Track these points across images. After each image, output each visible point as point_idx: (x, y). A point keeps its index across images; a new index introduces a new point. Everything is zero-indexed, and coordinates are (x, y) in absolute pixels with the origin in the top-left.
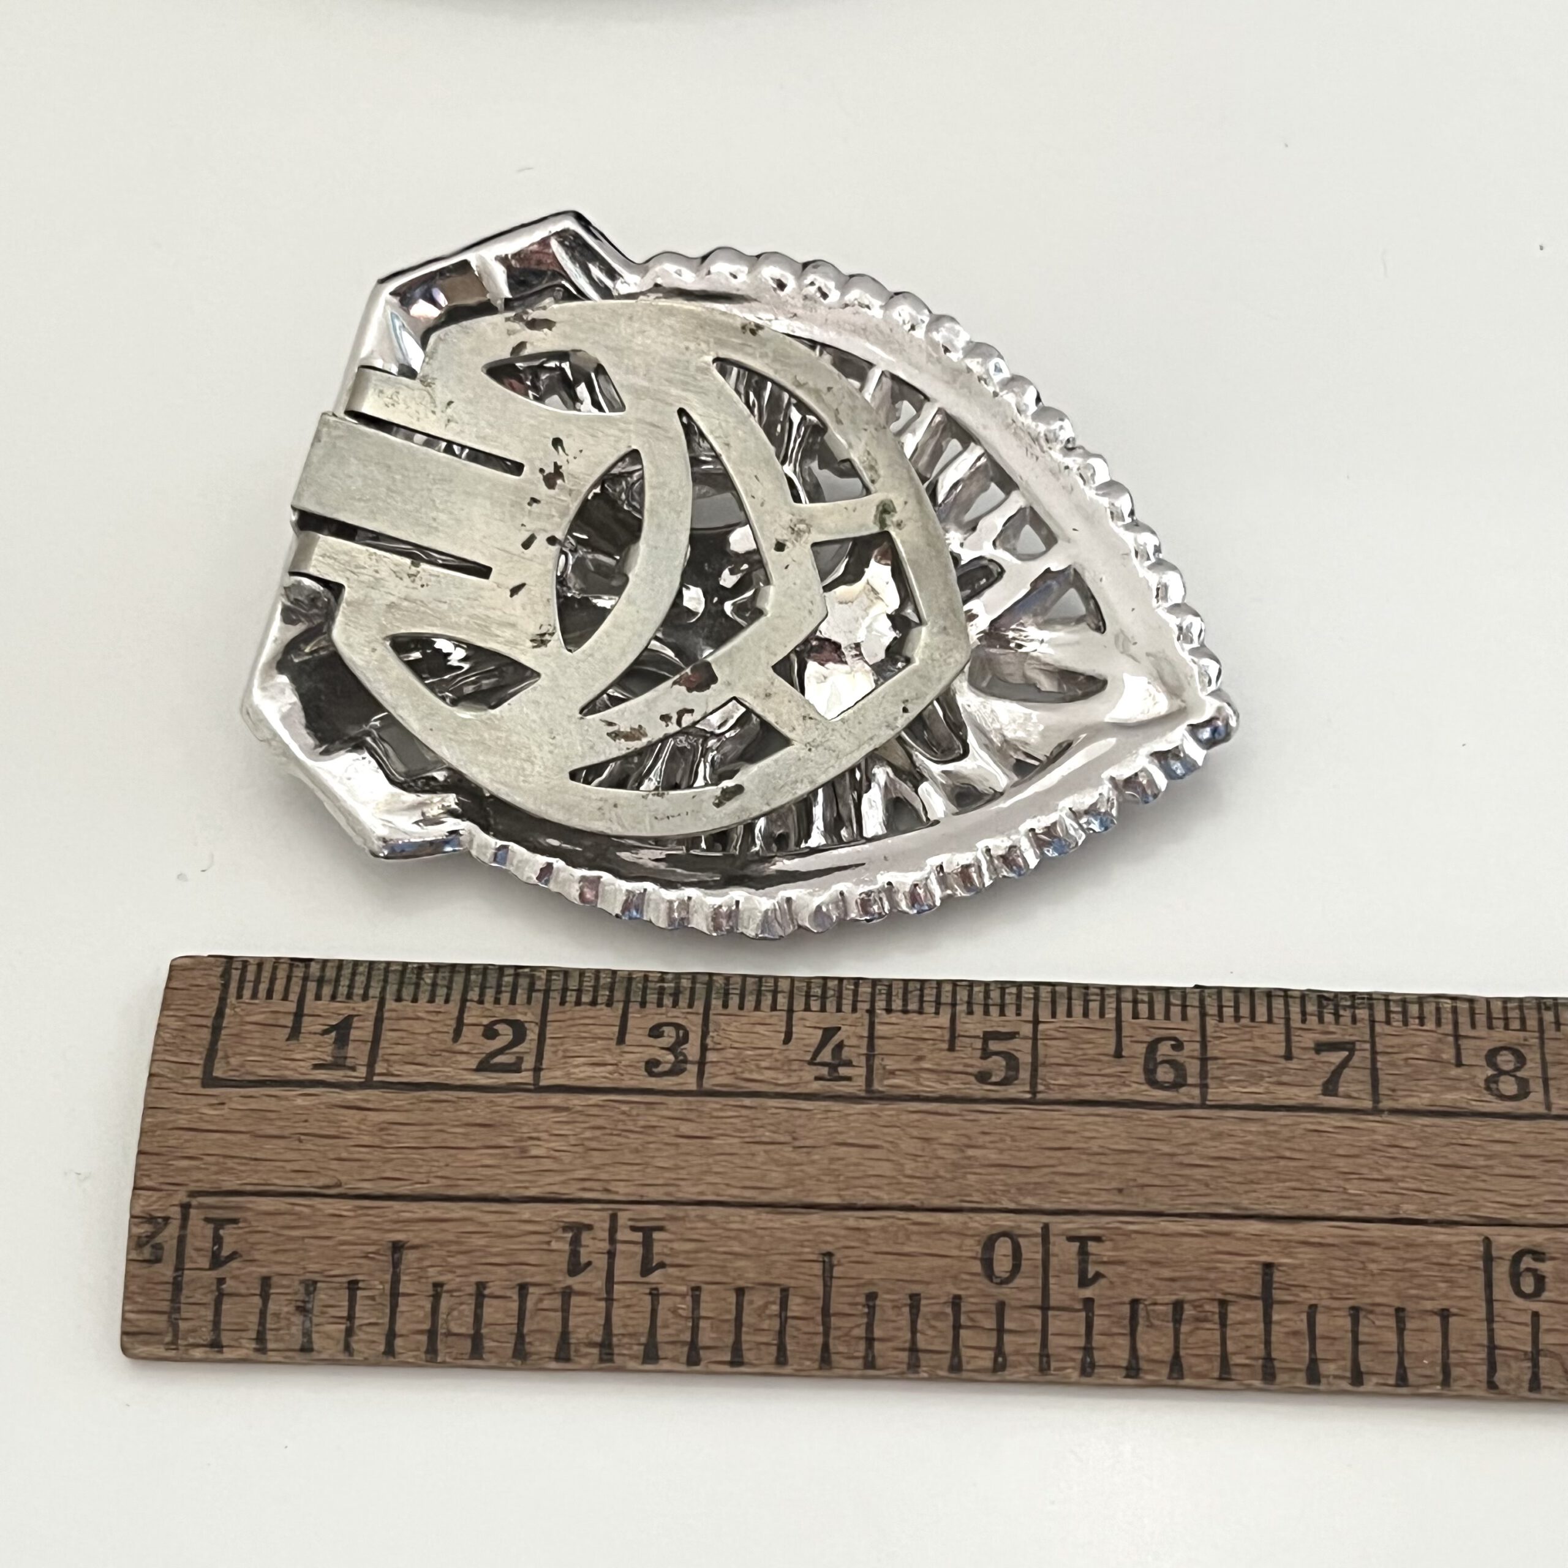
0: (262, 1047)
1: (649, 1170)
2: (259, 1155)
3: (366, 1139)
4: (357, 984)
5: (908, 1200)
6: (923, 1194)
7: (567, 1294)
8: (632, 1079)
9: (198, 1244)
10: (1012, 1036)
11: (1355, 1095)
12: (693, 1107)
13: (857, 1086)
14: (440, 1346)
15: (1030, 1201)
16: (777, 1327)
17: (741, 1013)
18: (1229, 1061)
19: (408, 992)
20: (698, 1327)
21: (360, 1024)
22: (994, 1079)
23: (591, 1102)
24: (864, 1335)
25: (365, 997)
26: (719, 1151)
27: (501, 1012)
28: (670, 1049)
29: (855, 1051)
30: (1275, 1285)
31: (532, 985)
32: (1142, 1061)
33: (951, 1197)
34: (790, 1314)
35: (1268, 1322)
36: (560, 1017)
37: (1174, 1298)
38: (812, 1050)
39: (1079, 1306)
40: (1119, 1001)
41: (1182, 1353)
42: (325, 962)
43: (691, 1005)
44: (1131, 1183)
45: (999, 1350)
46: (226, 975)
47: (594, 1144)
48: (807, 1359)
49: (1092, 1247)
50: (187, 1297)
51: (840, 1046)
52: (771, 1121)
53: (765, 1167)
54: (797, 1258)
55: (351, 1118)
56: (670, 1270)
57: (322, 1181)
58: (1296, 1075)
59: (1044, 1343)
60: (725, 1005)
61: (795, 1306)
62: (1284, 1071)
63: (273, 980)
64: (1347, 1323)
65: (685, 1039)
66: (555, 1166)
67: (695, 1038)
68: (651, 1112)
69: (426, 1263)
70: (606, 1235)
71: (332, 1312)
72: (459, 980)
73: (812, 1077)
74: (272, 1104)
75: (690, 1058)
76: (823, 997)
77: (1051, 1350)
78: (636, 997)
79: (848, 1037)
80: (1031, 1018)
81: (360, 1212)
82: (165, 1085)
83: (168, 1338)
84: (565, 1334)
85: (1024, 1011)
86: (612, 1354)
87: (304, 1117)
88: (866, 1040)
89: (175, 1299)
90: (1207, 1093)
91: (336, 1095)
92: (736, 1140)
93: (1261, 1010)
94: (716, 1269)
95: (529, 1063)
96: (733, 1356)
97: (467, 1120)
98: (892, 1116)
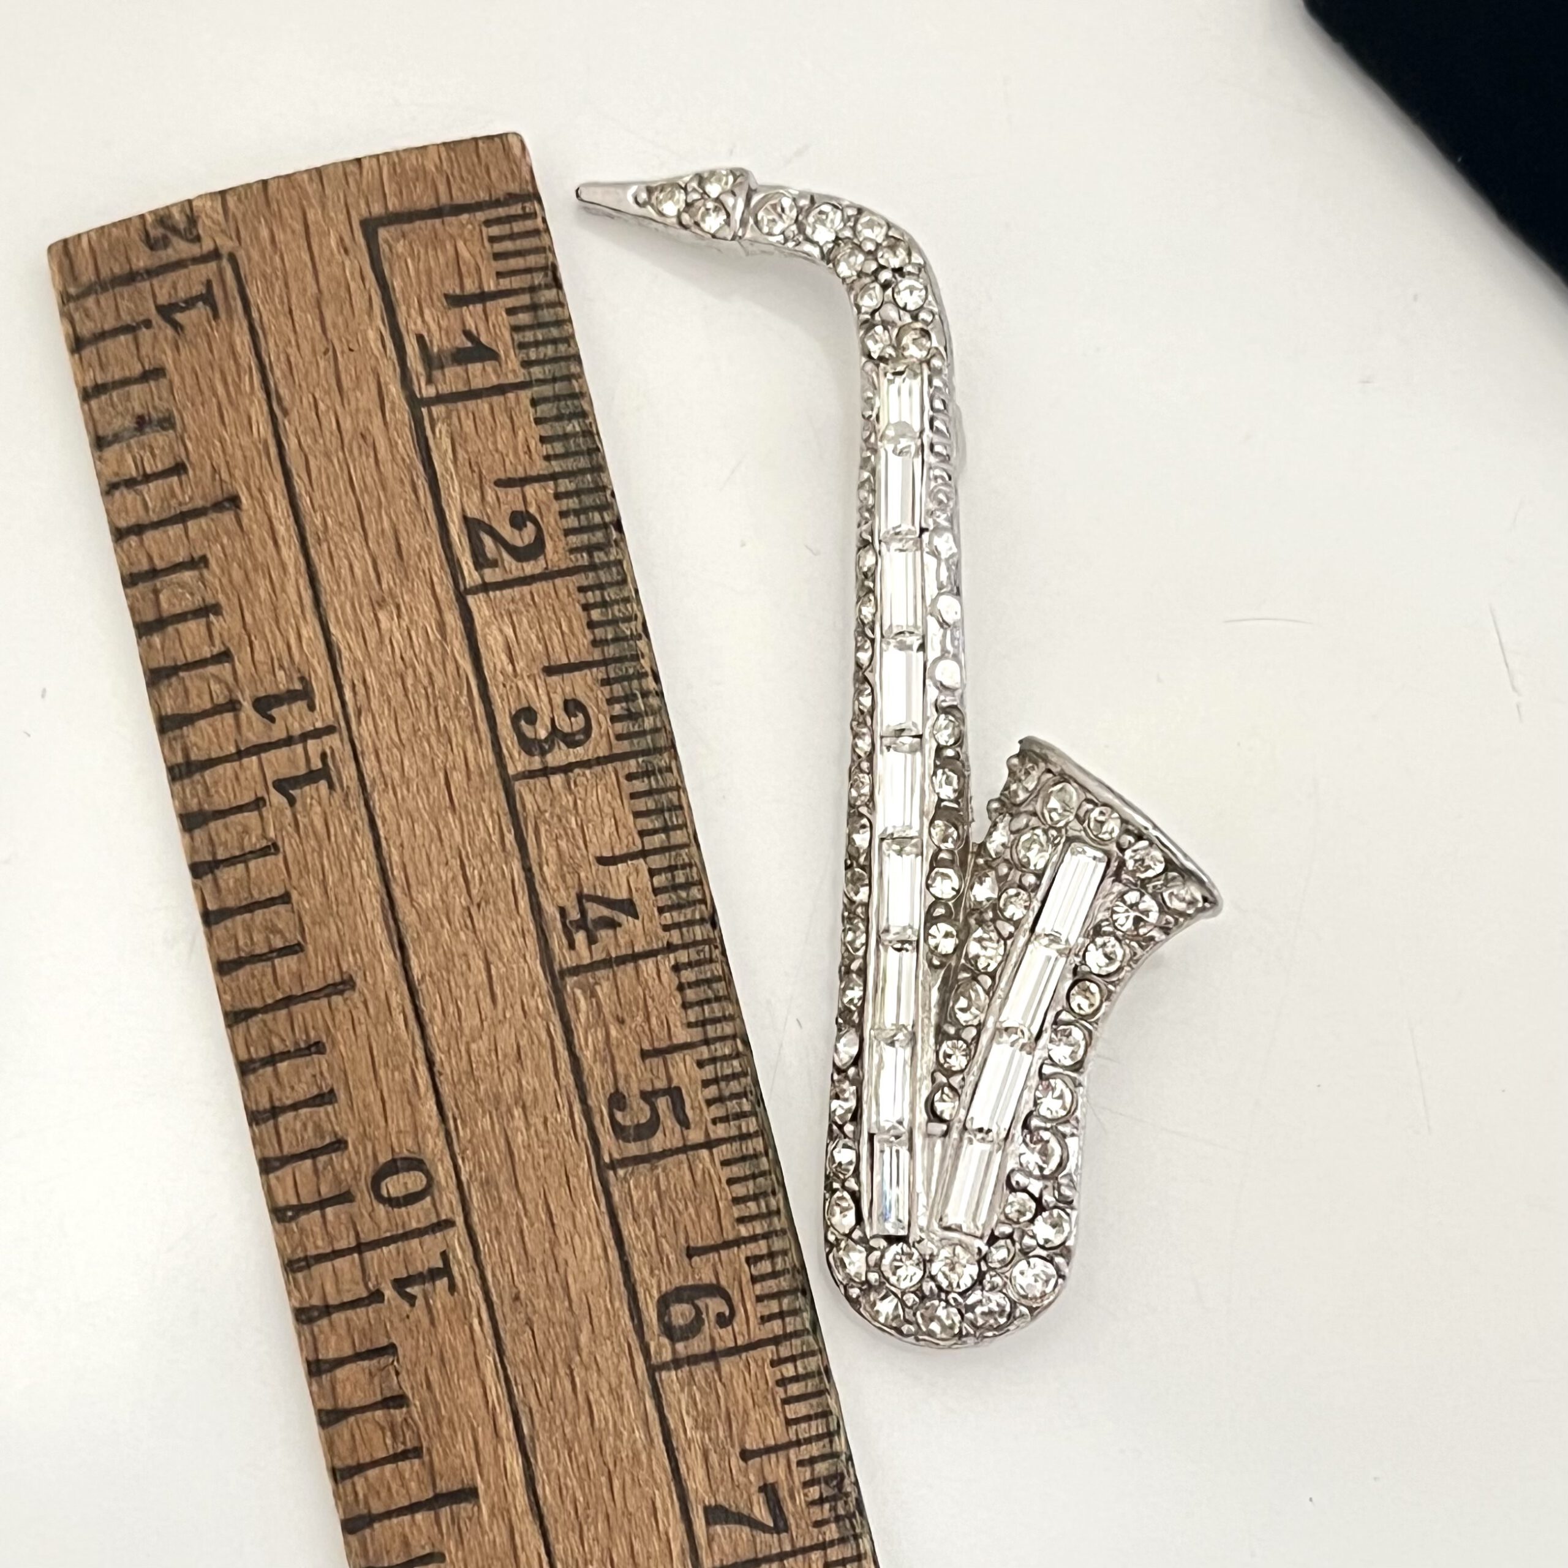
0: (429, 273)
1: (395, 750)
2: (297, 314)
3: (347, 424)
4: (542, 349)
5: (438, 1056)
6: (452, 1072)
7: (233, 706)
8: (501, 696)
9: (180, 285)
10: (684, 1123)
11: (715, 1548)
12: (486, 778)
13: (564, 958)
14: (141, 586)
15: (475, 1197)
16: (258, 951)
17: (626, 796)
18: (719, 1386)
19: (545, 409)
20: (234, 864)
21: (489, 369)
22: (619, 1115)
23: (461, 661)
24: (276, 1051)
26: (441, 824)
27: (551, 523)
28: (554, 730)
29: (609, 943)
30: (454, 1507)
31: (599, 547)
32: (691, 1282)
33: (457, 1106)
34: (277, 961)
35: (412, 1509)
36: (563, 592)
37: (409, 1394)
38: (599, 894)
39: (372, 1289)
40: (766, 1236)
41: (352, 1419)
42: (561, 304)
43: (619, 737)
44: (530, 1309)
45: (302, 1209)
46: (511, 198)
47: (410, 681)
48: (233, 997)
49: (442, 1283)
50: (121, 294)
51: (613, 924)
52: (494, 874)
53: (436, 883)
54: (339, 948)
55: (366, 398)
56: (288, 812)
57: (284, 392)
58: (722, 1469)
59: (320, 1258)
60: (630, 777)
61: (286, 965)
62: (724, 1455)
63: (519, 253)
65: (571, 741)
66: (372, 644)
67: (580, 753)
68: (468, 733)
69: (225, 541)
71: (147, 455)
72: (583, 462)
73: (561, 903)
74: (360, 302)
75: (549, 757)
76: (674, 887)
77: (317, 1270)
78: (614, 671)
79: (626, 932)
80: (713, 1136)
81: (261, 447)
82: (351, 180)
83: (72, 291)
84: (190, 719)
85: (720, 1126)
86: (181, 778)
87: (355, 347)
88: (630, 952)
89: (116, 281)
90: (669, 1369)
91: (391, 373)
92: (458, 838)
93: (801, 1409)
94: (302, 862)
95: (492, 575)
96: (214, 912)
97: (401, 528)
98: (538, 1008)
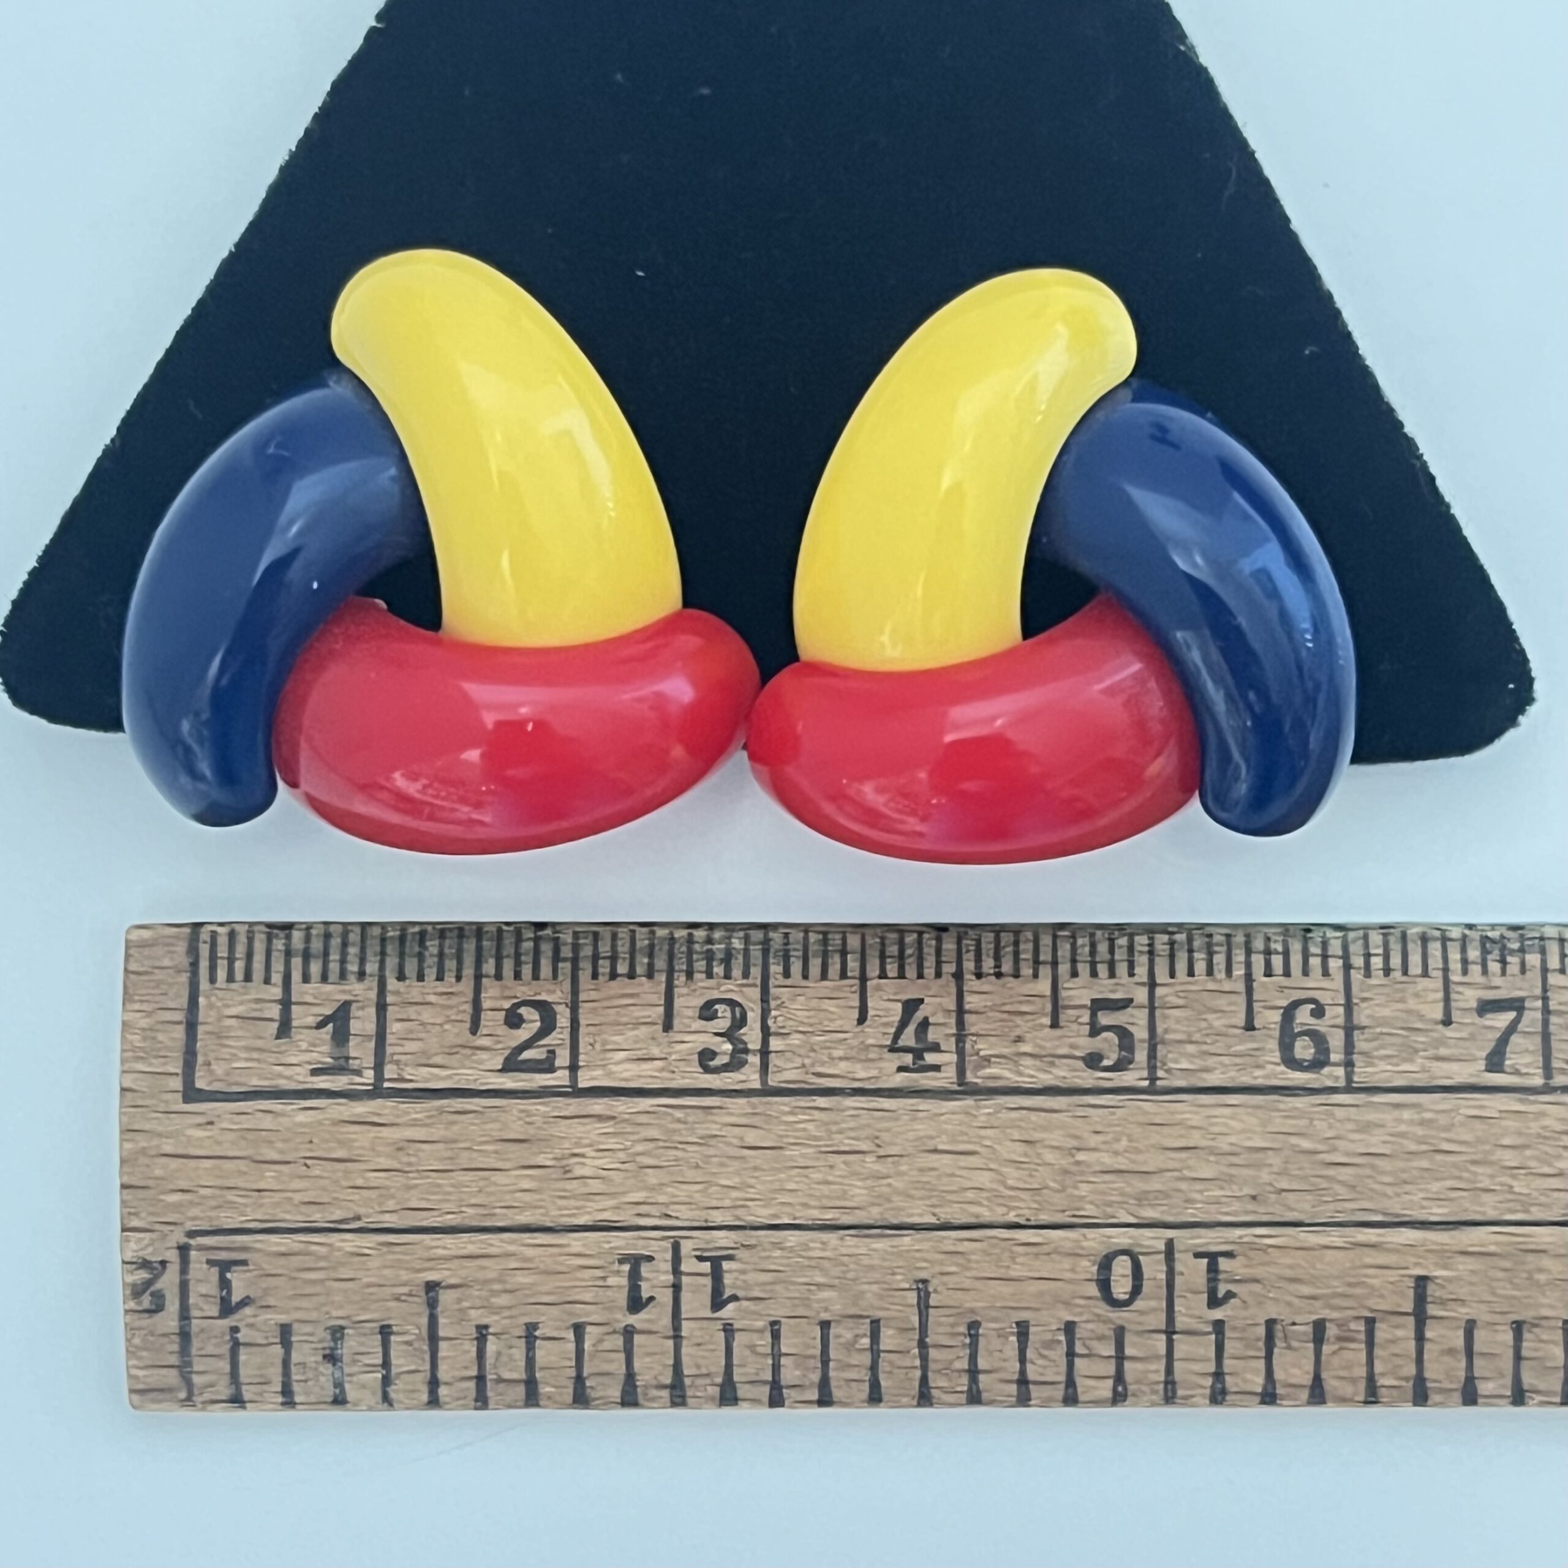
0: (248, 1049)
1: (711, 1190)
2: (261, 1186)
3: (384, 1163)
4: (350, 957)
5: (1012, 1217)
6: (1029, 1208)
7: (629, 1333)
8: (683, 1078)
9: (203, 1290)
10: (1126, 1003)
11: (1524, 1070)
12: (758, 1110)
13: (946, 1078)
14: (490, 1394)
15: (1150, 1214)
16: (868, 1363)
17: (804, 983)
18: (1378, 1030)
19: (410, 969)
20: (779, 1366)
21: (360, 1013)
22: (1106, 1063)
23: (640, 1108)
24: (966, 1367)
25: (361, 975)
26: (792, 1164)
27: (524, 991)
28: (727, 1035)
29: (942, 1032)
30: (1429, 1299)
31: (556, 951)
32: (1277, 1033)
33: (1061, 1211)
34: (882, 1348)
35: (1420, 1338)
36: (593, 995)
37: (1315, 1317)
38: (893, 1030)
39: (1210, 1329)
40: (1249, 952)
41: (1324, 1375)
42: (309, 927)
43: (746, 975)
44: (1267, 1188)
45: (1119, 1377)
46: (193, 950)
47: (648, 1161)
48: (905, 1396)
49: (1223, 1263)
50: (201, 1349)
51: (925, 1024)
52: (851, 1125)
53: (846, 1181)
54: (886, 1286)
55: (363, 1137)
56: (745, 1303)
57: (338, 1215)
58: (1456, 1046)
59: (1169, 1370)
60: (787, 974)
61: (888, 1339)
62: (1441, 1042)
63: (249, 956)
64: (1508, 1337)
65: (740, 1022)
66: (603, 1188)
67: (753, 1016)
68: (710, 1118)
69: (465, 1304)
70: (668, 1267)
71: (365, 1360)
72: (470, 946)
73: (894, 1068)
74: (267, 1122)
75: (750, 1046)
76: (901, 957)
77: (1178, 1375)
78: (681, 965)
79: (934, 1014)
80: (1145, 979)
81: (385, 1249)
82: (140, 1103)
83: (183, 1395)
84: (630, 1376)
85: (1137, 970)
86: (685, 1397)
87: (308, 1137)
88: (954, 1015)
89: (185, 1349)
90: (1352, 1072)
91: (342, 1108)
92: (810, 1150)
93: (1415, 959)
94: (796, 1302)
95: (563, 1058)
96: (821, 1395)
97: (497, 1135)
98: (989, 1114)
